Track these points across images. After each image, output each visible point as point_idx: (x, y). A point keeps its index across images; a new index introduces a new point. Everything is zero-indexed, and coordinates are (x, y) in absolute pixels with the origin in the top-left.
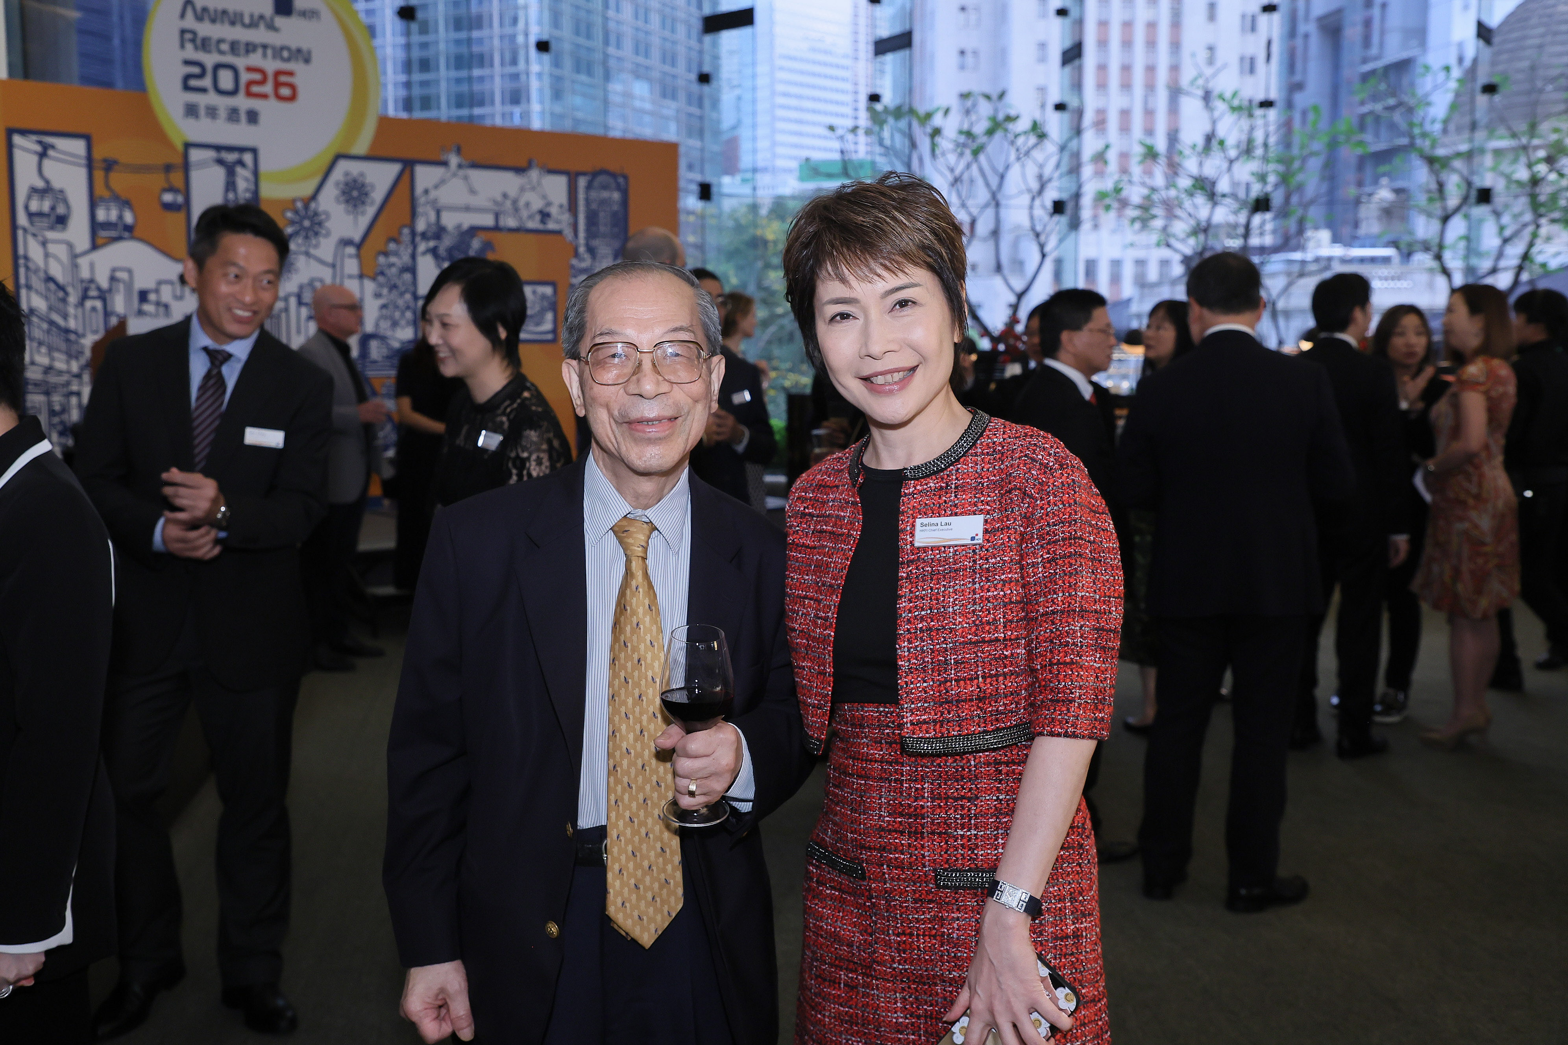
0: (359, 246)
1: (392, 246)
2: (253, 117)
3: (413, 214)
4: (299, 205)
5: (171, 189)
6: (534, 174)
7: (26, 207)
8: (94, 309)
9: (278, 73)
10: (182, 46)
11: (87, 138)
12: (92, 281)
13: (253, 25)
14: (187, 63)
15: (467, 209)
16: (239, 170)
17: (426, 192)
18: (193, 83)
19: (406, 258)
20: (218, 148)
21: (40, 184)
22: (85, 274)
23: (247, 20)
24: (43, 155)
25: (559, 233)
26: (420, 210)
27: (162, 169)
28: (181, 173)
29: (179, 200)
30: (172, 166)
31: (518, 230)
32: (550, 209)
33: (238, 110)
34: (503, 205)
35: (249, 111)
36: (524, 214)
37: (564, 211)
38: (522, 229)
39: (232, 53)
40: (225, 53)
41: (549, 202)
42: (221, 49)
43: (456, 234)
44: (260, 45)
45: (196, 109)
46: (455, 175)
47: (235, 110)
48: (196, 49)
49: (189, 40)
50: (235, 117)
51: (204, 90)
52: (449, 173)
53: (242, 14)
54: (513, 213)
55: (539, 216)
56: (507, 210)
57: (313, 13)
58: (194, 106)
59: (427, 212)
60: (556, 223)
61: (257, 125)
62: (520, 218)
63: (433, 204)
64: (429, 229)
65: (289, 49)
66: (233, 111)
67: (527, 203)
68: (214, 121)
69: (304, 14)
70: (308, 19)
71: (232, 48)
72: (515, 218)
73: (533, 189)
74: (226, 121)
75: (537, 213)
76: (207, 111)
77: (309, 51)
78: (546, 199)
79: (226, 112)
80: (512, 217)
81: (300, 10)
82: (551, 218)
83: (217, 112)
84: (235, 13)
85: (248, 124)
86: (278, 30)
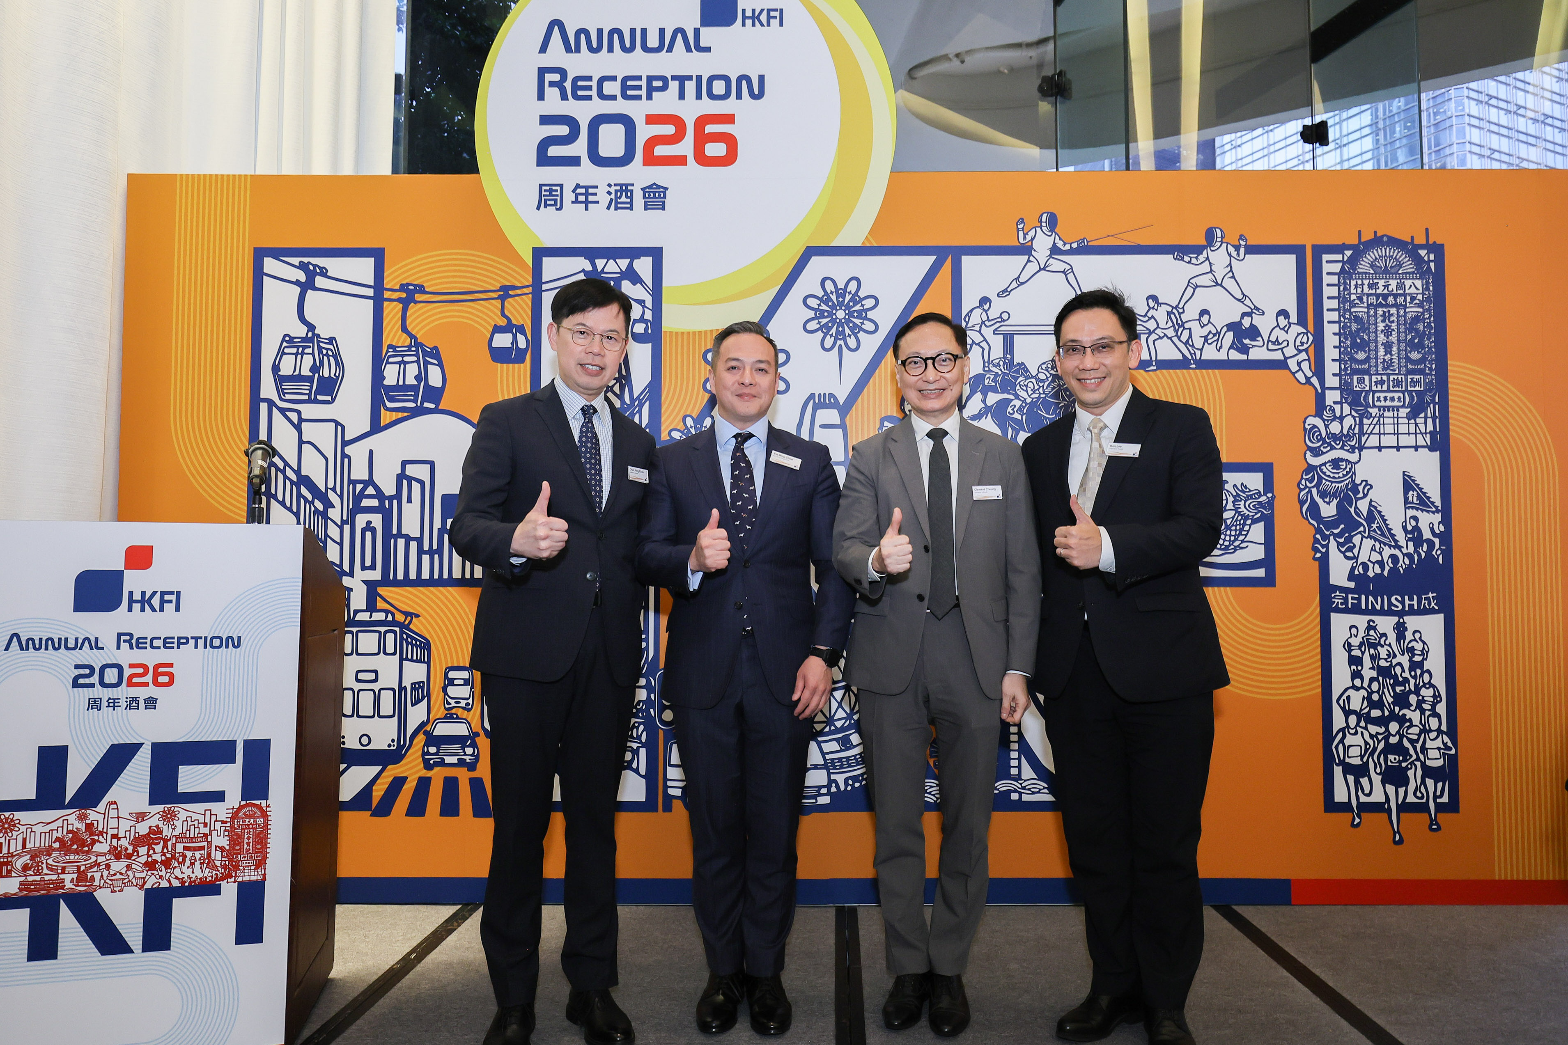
0: (844, 409)
2: (656, 196)
5: (509, 328)
6: (1219, 257)
7: (276, 368)
8: (369, 527)
9: (702, 121)
10: (541, 96)
11: (378, 255)
12: (370, 482)
13: (664, 45)
14: (545, 120)
17: (985, 300)
18: (554, 151)
20: (591, 253)
21: (301, 331)
22: (359, 472)
23: (653, 41)
24: (307, 286)
26: (973, 336)
27: (495, 295)
28: (528, 299)
29: (522, 343)
30: (514, 288)
31: (1182, 364)
32: (1257, 320)
33: (630, 188)
34: (1150, 319)
35: (650, 187)
36: (1198, 333)
37: (1290, 324)
38: (1192, 362)
39: (625, 96)
40: (613, 98)
41: (1253, 307)
42: (606, 91)
43: (1047, 378)
44: (674, 78)
45: (558, 193)
46: (1044, 269)
47: (625, 189)
48: (564, 97)
49: (552, 84)
50: (623, 199)
51: (574, 161)
52: (1033, 267)
53: (644, 31)
54: (1171, 333)
55: (1230, 335)
56: (1158, 327)
57: (772, 14)
58: (554, 188)
59: (985, 340)
60: (1271, 346)
61: (663, 209)
62: (1188, 340)
63: (998, 325)
64: (990, 371)
65: (726, 79)
66: (621, 191)
67: (1204, 312)
68: (587, 209)
69: (755, 18)
70: (762, 25)
71: (624, 88)
72: (1175, 339)
73: (1217, 284)
74: (608, 208)
75: (1225, 329)
76: (577, 195)
77: (762, 78)
78: (1247, 302)
79: (609, 193)
80: (1170, 338)
81: (749, 13)
82: (1259, 339)
83: (595, 194)
84: (633, 31)
85: (646, 209)
86: (708, 49)
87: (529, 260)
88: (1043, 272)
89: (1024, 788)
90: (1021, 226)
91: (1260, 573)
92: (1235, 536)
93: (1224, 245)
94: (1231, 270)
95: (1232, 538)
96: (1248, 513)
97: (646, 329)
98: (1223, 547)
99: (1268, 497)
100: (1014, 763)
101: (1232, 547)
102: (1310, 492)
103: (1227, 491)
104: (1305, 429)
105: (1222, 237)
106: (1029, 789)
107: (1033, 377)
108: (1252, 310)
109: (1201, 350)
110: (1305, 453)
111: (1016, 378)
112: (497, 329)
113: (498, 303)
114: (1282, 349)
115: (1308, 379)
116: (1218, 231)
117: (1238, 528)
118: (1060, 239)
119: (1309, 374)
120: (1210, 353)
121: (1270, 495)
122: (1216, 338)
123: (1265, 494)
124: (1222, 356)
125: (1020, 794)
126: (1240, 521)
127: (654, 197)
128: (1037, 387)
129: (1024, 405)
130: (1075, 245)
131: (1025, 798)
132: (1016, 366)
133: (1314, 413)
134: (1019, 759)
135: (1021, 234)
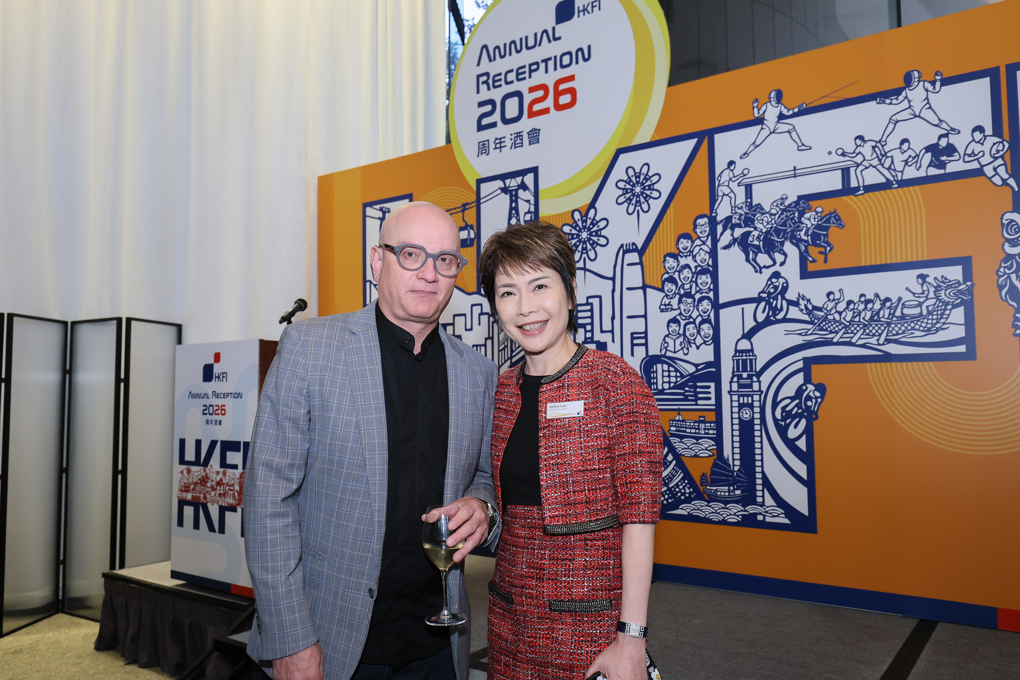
0: (641, 252)
1: (685, 243)
2: (534, 136)
3: (713, 199)
4: (577, 216)
5: (466, 227)
6: (917, 93)
9: (557, 83)
10: (478, 92)
11: (410, 197)
13: (538, 43)
14: (481, 104)
15: (795, 173)
16: (521, 193)
17: (731, 163)
19: (703, 257)
20: (503, 177)
23: (531, 43)
25: (979, 172)
26: (723, 190)
27: (459, 210)
28: (474, 210)
29: (472, 235)
30: (468, 204)
31: (886, 186)
32: (953, 139)
33: (521, 134)
34: (858, 154)
35: (531, 131)
36: (899, 158)
37: (985, 137)
38: (894, 182)
39: (518, 80)
40: (512, 82)
41: (949, 129)
42: (509, 80)
43: (778, 212)
44: (542, 61)
45: (487, 145)
46: (773, 132)
47: (519, 135)
48: (489, 89)
49: (483, 83)
50: (519, 141)
51: (494, 125)
52: (766, 132)
53: (526, 38)
54: (875, 162)
55: (929, 155)
56: (864, 160)
57: (594, 4)
58: (485, 143)
59: (732, 191)
60: (967, 159)
61: (538, 142)
62: (890, 166)
63: (741, 179)
64: (736, 213)
65: (570, 53)
66: (517, 137)
67: (905, 141)
68: (501, 151)
69: (585, 10)
70: (589, 13)
71: (518, 74)
72: (879, 167)
73: (915, 116)
74: (511, 148)
75: (924, 151)
76: (496, 144)
77: (589, 47)
78: (944, 125)
79: (511, 139)
80: (875, 167)
81: (581, 9)
82: (956, 154)
83: (504, 142)
84: (521, 39)
85: (530, 144)
86: (559, 38)
87: (474, 187)
88: (772, 135)
89: (767, 512)
90: (755, 105)
91: (962, 349)
92: (936, 319)
93: (921, 83)
94: (928, 103)
95: (934, 321)
96: (948, 300)
97: (531, 217)
98: (926, 329)
99: (967, 286)
100: (759, 493)
101: (934, 328)
102: (1009, 277)
103: (929, 283)
104: (1003, 225)
105: (919, 77)
106: (771, 513)
107: (767, 213)
108: (948, 131)
109: (902, 172)
110: (1003, 245)
111: (755, 215)
112: (461, 229)
113: (461, 214)
114: (978, 159)
115: (1004, 181)
116: (916, 74)
117: (939, 312)
118: (785, 108)
119: (1006, 176)
120: (911, 173)
121: (969, 283)
122: (915, 160)
123: (964, 283)
124: (922, 173)
125: (764, 516)
126: (941, 306)
127: (534, 137)
128: (770, 220)
129: (761, 234)
130: (796, 110)
131: (768, 519)
132: (754, 206)
133: (1011, 209)
134: (763, 491)
135: (756, 110)
